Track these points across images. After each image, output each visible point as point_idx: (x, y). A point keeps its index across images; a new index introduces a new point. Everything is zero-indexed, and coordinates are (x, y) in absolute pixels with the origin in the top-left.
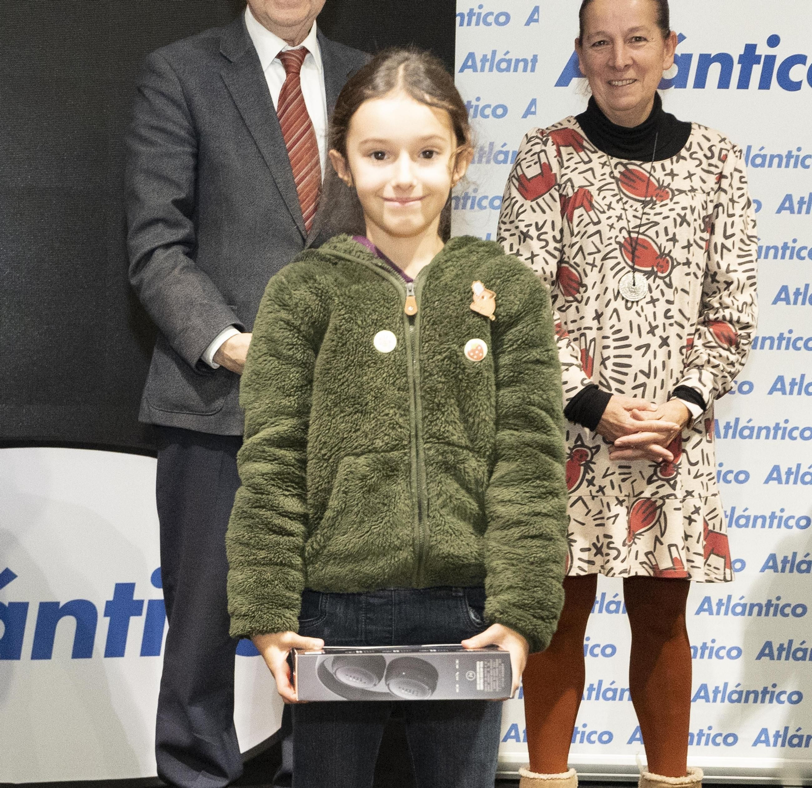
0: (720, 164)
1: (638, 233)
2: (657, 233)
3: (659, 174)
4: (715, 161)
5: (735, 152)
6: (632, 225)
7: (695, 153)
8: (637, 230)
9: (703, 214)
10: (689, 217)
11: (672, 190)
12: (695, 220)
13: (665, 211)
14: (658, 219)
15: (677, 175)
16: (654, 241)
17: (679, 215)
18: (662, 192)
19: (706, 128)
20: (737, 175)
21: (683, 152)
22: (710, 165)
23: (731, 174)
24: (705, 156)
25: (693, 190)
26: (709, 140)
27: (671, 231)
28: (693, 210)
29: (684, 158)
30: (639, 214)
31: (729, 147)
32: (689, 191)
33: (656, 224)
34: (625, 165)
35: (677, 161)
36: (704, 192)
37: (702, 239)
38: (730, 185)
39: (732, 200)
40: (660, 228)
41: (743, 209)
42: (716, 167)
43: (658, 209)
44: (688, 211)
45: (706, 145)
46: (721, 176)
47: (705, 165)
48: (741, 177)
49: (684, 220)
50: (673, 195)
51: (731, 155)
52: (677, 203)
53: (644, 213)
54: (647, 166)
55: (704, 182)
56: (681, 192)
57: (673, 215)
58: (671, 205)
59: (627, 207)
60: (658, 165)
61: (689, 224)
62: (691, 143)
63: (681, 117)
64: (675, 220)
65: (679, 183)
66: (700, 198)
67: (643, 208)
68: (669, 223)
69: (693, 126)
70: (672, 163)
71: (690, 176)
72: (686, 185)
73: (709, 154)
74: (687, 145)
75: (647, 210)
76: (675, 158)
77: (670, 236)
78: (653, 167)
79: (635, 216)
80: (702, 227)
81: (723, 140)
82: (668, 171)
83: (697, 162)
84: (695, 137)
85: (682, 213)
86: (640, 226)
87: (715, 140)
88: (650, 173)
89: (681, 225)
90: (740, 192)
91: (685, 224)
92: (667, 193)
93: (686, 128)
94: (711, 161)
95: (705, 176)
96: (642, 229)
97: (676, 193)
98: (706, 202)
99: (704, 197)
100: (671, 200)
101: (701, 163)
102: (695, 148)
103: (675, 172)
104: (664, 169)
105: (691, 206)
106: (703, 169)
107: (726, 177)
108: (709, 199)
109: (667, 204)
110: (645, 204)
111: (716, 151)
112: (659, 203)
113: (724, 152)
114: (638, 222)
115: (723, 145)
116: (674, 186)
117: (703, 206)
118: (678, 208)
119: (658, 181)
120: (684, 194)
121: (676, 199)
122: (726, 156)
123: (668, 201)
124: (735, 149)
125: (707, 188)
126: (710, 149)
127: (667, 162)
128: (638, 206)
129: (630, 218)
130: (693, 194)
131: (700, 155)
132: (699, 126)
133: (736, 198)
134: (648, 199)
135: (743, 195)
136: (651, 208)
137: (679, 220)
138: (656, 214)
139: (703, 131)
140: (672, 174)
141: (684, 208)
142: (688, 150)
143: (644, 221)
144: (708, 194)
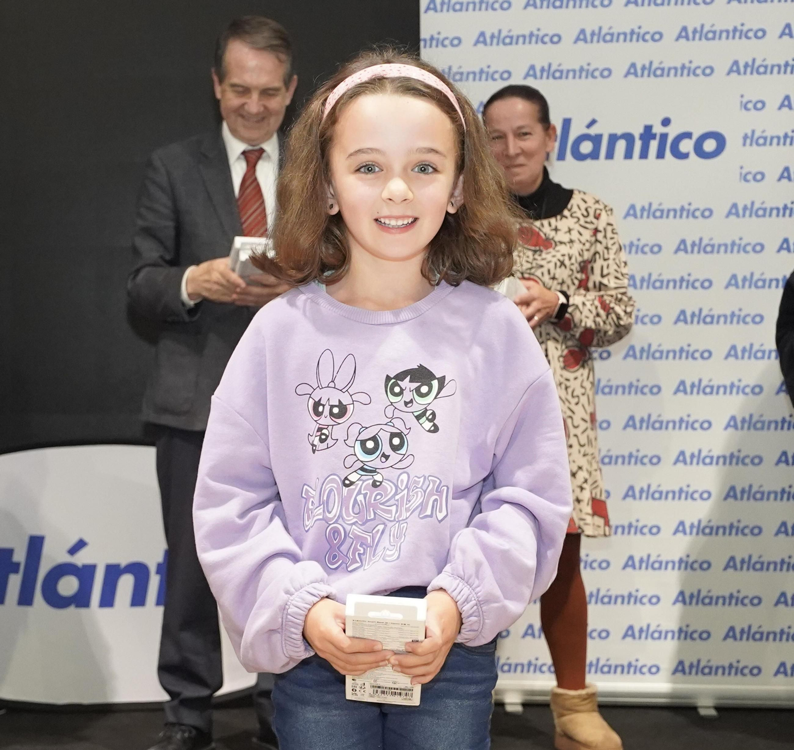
0: (595, 221)
1: (530, 274)
2: (543, 274)
3: (547, 229)
4: (591, 218)
5: (606, 211)
6: (524, 268)
7: (575, 212)
8: (528, 271)
9: (580, 259)
10: (567, 262)
11: (555, 242)
12: (572, 264)
13: (549, 257)
14: (543, 263)
15: (559, 230)
16: (540, 279)
17: (559, 260)
18: (548, 243)
19: (585, 193)
20: (609, 229)
21: (566, 212)
22: (586, 222)
23: (605, 229)
24: (583, 215)
25: (571, 241)
26: (585, 202)
27: (552, 272)
28: (570, 258)
29: (566, 217)
30: (530, 260)
31: (602, 207)
32: (569, 243)
33: (542, 266)
34: (520, 224)
35: (561, 219)
36: (580, 242)
37: (576, 278)
38: (605, 237)
39: (607, 248)
40: (545, 270)
41: (615, 254)
42: (592, 223)
43: (544, 255)
44: (566, 258)
45: (583, 206)
46: (596, 231)
47: (582, 222)
48: (613, 230)
49: (562, 263)
50: (556, 245)
51: (604, 214)
52: (558, 251)
53: (535, 259)
54: (538, 223)
55: (581, 234)
56: (561, 243)
57: (554, 260)
58: (553, 252)
59: (521, 254)
60: (545, 222)
61: (566, 267)
62: (572, 206)
63: (566, 186)
64: (556, 264)
65: (561, 236)
66: (577, 247)
67: (534, 255)
68: (551, 266)
69: (576, 192)
70: (557, 220)
71: (570, 230)
72: (566, 238)
73: (585, 214)
74: (569, 206)
75: (536, 256)
76: (559, 217)
77: (552, 275)
78: (542, 225)
79: (527, 262)
80: (579, 269)
81: (597, 202)
82: (553, 227)
83: (576, 220)
84: (575, 201)
85: (561, 259)
86: (530, 269)
87: (591, 202)
88: (540, 229)
89: (560, 267)
90: (612, 242)
91: (563, 267)
92: (552, 244)
93: (569, 194)
94: (588, 220)
95: (582, 230)
96: (533, 271)
97: (558, 244)
98: (582, 250)
99: (581, 246)
100: (554, 249)
101: (579, 219)
102: (575, 209)
103: (559, 227)
104: (550, 224)
105: (569, 255)
106: (581, 226)
107: (600, 231)
108: (585, 248)
109: (550, 253)
110: (535, 251)
111: (591, 212)
112: (544, 251)
113: (598, 212)
114: (529, 266)
115: (597, 206)
116: (557, 239)
117: (580, 254)
118: (559, 256)
119: (545, 235)
120: (563, 246)
121: (557, 248)
122: (600, 215)
123: (551, 250)
124: (607, 208)
125: (583, 239)
126: (586, 210)
127: (553, 220)
128: (530, 253)
129: (524, 263)
130: (571, 244)
131: (579, 214)
132: (580, 192)
133: (609, 246)
134: (537, 248)
135: (614, 243)
136: (540, 255)
137: (558, 264)
138: (543, 259)
139: (582, 196)
140: (556, 230)
141: (563, 255)
142: (569, 210)
143: (534, 265)
144: (584, 244)
